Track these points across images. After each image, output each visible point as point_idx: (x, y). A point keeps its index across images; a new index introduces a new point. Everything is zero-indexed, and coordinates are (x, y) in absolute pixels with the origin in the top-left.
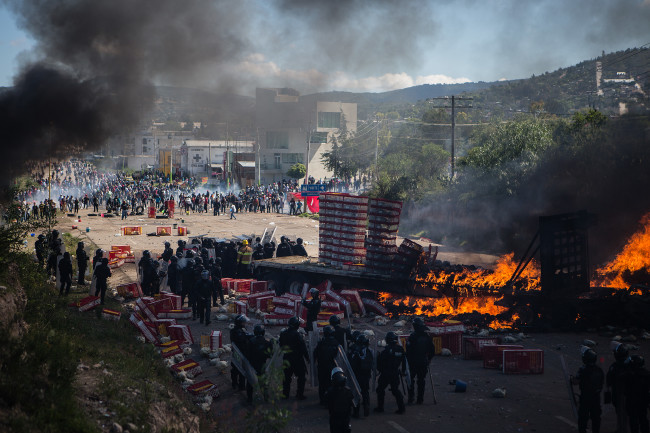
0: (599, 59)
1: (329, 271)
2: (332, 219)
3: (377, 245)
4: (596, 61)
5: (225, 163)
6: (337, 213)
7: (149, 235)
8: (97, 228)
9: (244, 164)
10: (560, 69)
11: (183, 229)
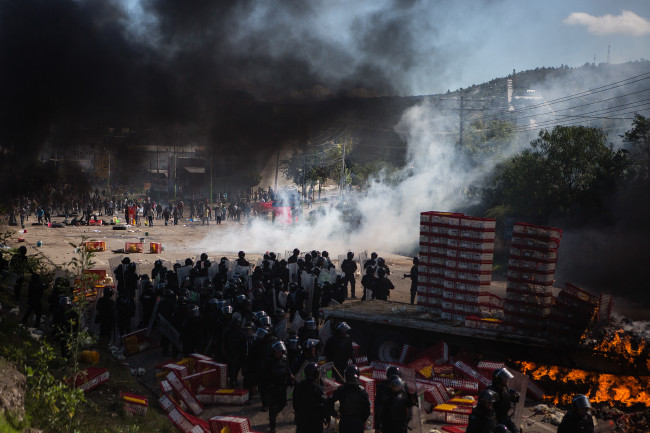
0: (510, 77)
1: (442, 328)
2: (441, 252)
3: (521, 293)
4: (506, 79)
5: (169, 169)
6: (449, 242)
7: (116, 252)
8: (49, 241)
9: (192, 170)
10: (474, 86)
11: (157, 245)
